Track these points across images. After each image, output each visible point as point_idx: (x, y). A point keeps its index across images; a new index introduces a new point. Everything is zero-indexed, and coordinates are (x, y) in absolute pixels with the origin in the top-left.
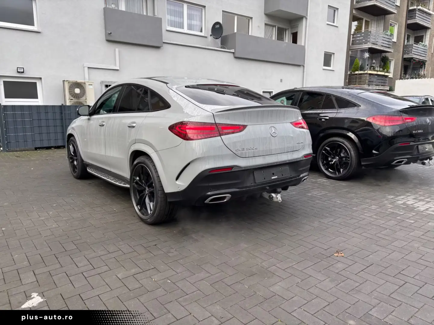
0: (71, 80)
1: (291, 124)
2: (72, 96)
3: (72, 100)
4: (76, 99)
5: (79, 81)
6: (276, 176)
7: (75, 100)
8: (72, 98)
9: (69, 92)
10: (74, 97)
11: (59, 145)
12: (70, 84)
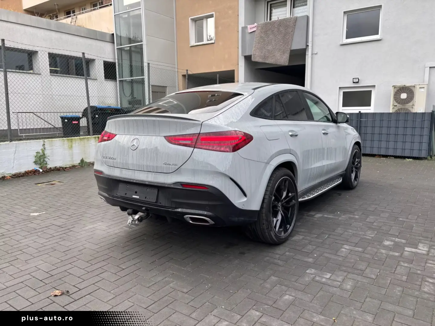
0: (398, 85)
1: (165, 138)
2: (397, 102)
3: (396, 106)
4: (402, 105)
5: (408, 85)
6: (138, 196)
7: (399, 106)
8: (396, 104)
9: (394, 98)
10: (399, 103)
11: (373, 153)
12: (396, 90)
